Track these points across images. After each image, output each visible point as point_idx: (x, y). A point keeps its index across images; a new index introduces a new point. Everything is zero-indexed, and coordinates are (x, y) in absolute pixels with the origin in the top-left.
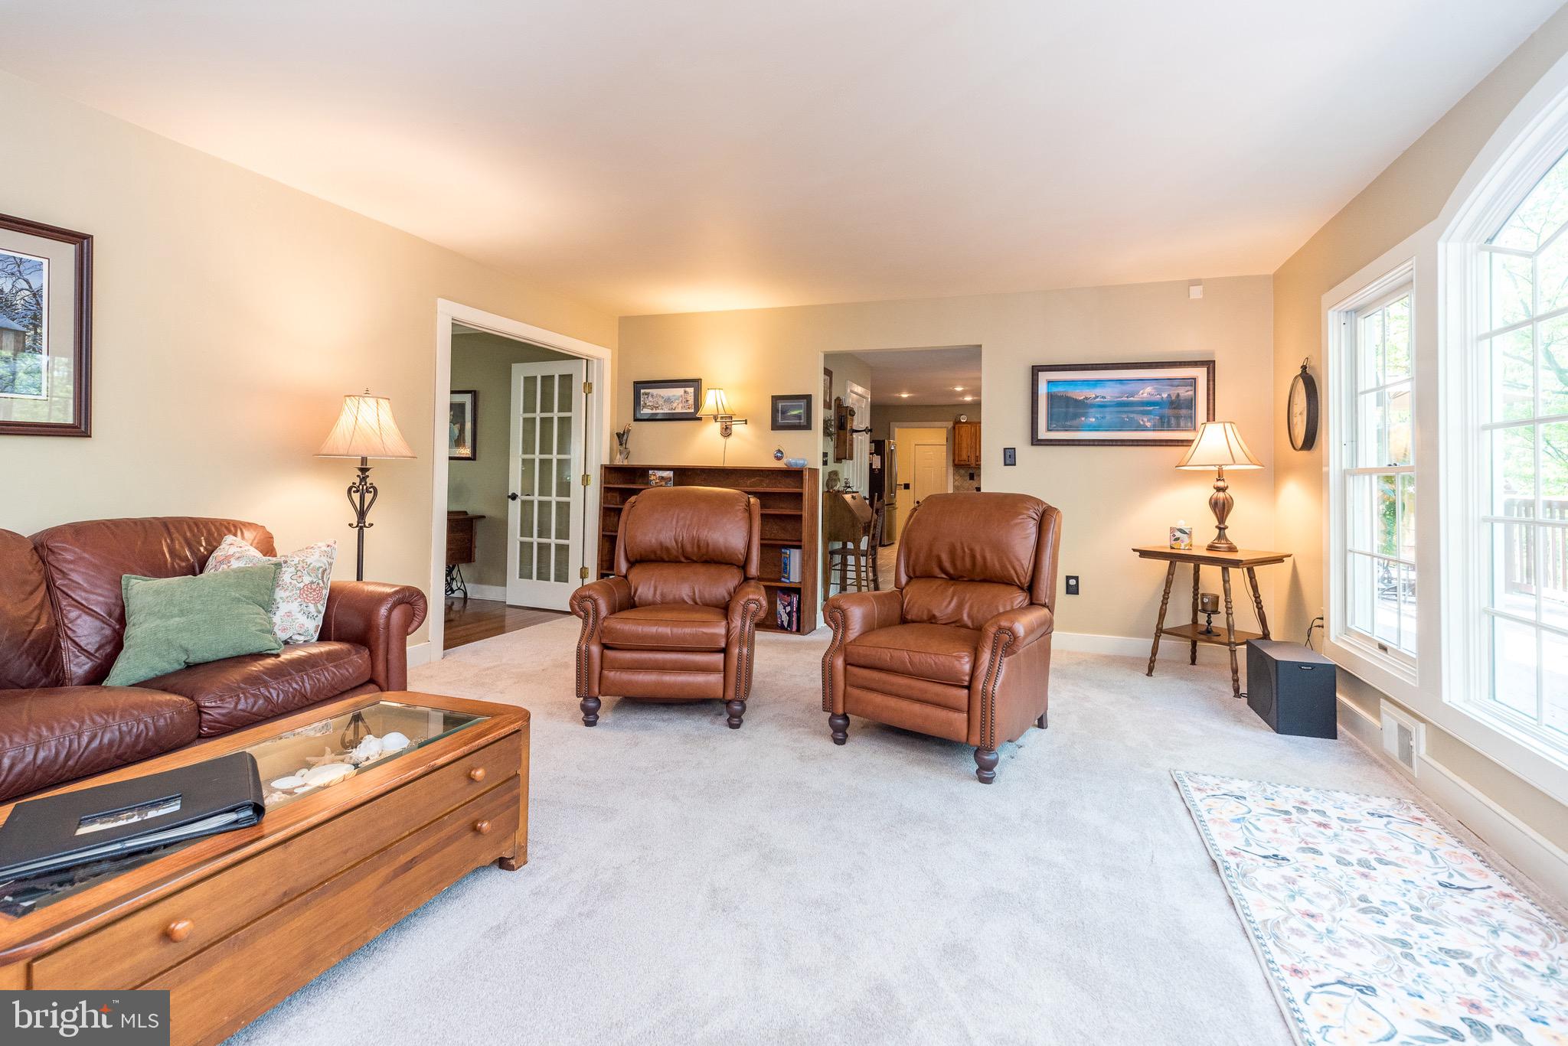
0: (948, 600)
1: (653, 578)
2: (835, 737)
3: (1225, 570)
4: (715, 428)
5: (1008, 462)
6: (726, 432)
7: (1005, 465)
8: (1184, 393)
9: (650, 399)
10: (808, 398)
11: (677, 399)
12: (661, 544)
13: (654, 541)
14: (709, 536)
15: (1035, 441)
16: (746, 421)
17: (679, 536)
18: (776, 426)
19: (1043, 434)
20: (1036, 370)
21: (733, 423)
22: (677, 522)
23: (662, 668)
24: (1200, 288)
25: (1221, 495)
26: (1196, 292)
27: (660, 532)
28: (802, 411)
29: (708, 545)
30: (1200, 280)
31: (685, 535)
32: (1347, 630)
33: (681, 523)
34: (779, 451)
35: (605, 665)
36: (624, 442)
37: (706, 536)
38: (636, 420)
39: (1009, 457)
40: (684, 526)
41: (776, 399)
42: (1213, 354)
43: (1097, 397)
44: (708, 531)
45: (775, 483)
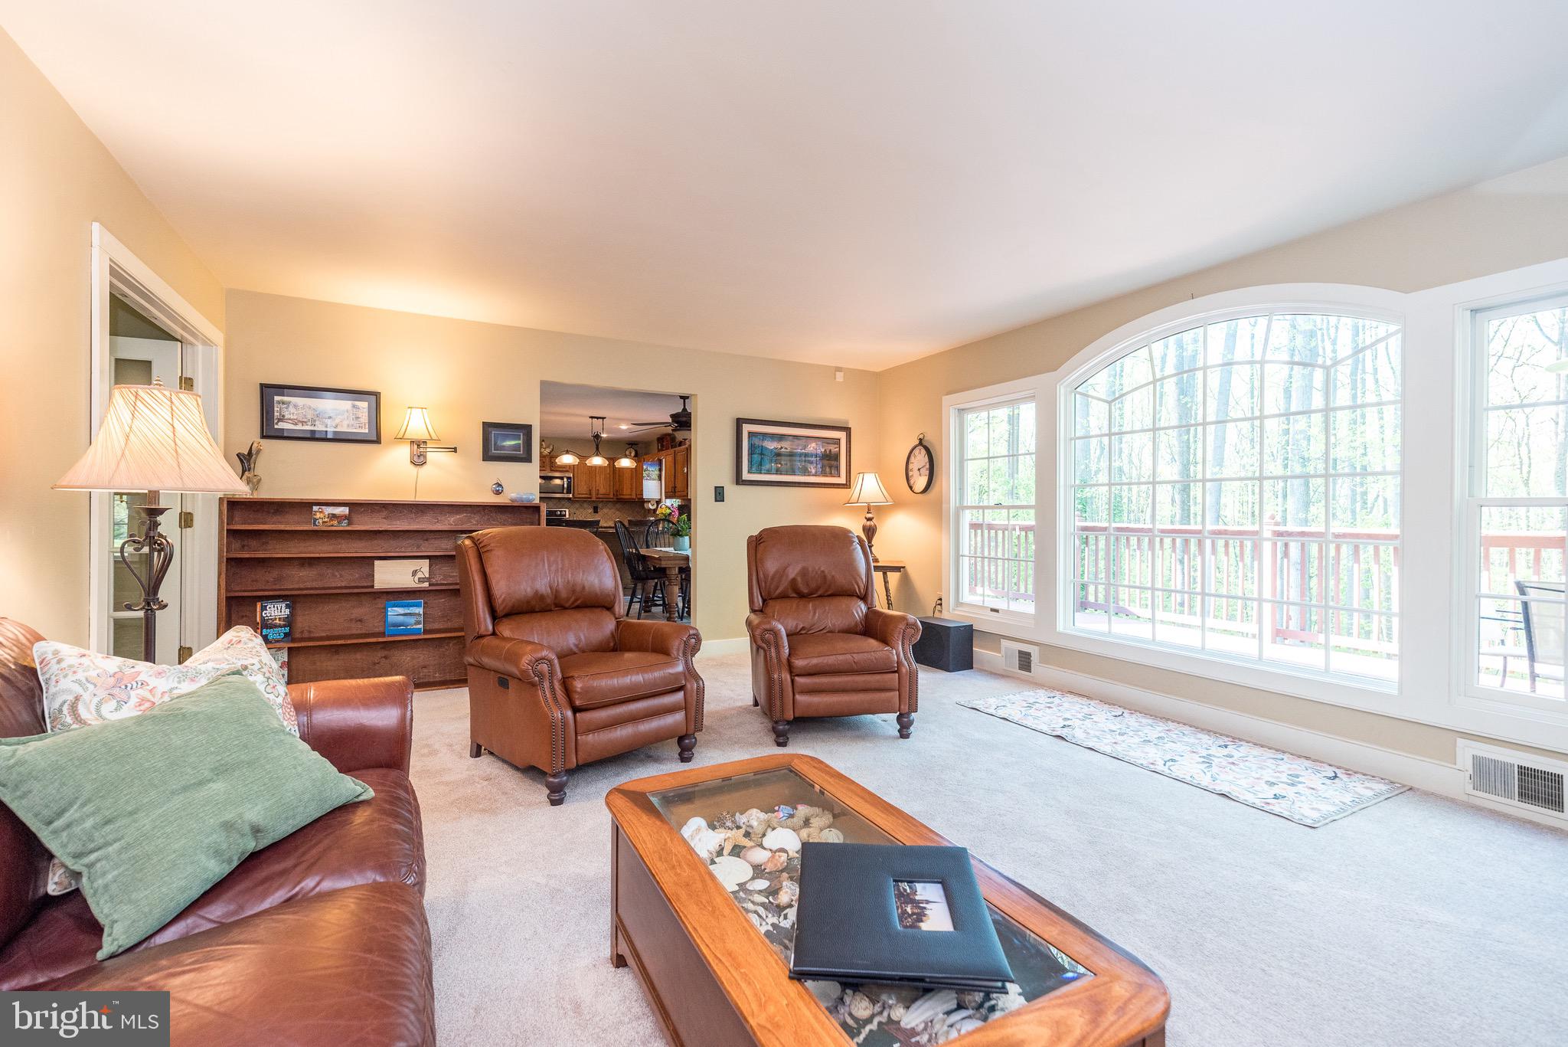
0: (812, 613)
1: (535, 632)
2: (779, 741)
3: (885, 574)
4: (404, 452)
5: (718, 499)
6: (419, 461)
7: (716, 501)
8: (833, 449)
9: (292, 409)
10: (527, 429)
11: (337, 414)
12: (536, 592)
13: (529, 589)
14: (584, 579)
15: (739, 480)
16: (455, 449)
17: (554, 581)
18: (488, 456)
19: (746, 476)
20: (739, 422)
21: (428, 450)
22: (549, 566)
23: (634, 718)
24: (842, 374)
25: (868, 523)
26: (840, 376)
27: (534, 579)
28: (521, 442)
29: (584, 588)
30: (841, 368)
31: (560, 581)
32: (958, 604)
33: (553, 568)
34: (499, 485)
35: (578, 730)
36: (252, 466)
37: (582, 580)
38: (263, 437)
39: (719, 494)
40: (557, 571)
41: (488, 427)
42: (847, 423)
43: (782, 448)
44: (583, 574)
45: (488, 519)
